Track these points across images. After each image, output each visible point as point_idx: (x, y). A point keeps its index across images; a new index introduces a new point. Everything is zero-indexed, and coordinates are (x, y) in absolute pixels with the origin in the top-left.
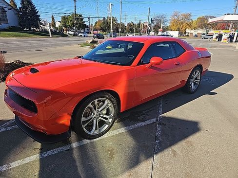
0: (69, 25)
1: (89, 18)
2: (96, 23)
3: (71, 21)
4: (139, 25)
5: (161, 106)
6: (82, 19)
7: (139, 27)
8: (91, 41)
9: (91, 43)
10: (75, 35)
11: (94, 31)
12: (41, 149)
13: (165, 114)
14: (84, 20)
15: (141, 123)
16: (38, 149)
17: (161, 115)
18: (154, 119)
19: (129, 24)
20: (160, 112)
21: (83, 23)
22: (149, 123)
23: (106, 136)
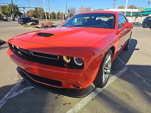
0: (8, 13)
1: (24, 8)
2: (28, 12)
3: (9, 10)
4: (59, 14)
5: (119, 59)
6: (17, 9)
9: (31, 24)
10: (14, 20)
12: (70, 103)
13: (128, 64)
14: (19, 9)
15: (121, 71)
16: (66, 104)
17: (126, 64)
18: (126, 68)
19: (52, 13)
20: (123, 62)
21: (19, 11)
22: (125, 70)
23: (108, 84)
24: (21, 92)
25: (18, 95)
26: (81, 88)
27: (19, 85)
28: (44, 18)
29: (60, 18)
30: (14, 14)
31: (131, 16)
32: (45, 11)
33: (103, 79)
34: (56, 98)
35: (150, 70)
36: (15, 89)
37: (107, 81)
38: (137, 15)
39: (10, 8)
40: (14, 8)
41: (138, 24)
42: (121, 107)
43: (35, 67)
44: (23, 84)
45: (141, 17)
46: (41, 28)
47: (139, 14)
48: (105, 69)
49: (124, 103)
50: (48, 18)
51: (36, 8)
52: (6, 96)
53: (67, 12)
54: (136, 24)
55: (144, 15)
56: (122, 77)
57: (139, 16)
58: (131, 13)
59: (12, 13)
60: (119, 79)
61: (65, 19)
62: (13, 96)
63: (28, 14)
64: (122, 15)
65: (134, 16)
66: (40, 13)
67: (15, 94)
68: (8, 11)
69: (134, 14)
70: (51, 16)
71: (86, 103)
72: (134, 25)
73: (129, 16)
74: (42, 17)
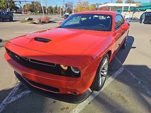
0: (3, 7)
1: (20, 2)
2: (25, 6)
3: (4, 3)
4: (56, 8)
5: (116, 58)
6: (13, 3)
7: (56, 9)
8: (28, 18)
9: (28, 20)
11: (24, 11)
12: (67, 108)
13: (124, 64)
14: (15, 3)
15: (117, 72)
16: (64, 108)
17: (123, 64)
18: (122, 68)
19: (49, 7)
20: (120, 62)
21: (15, 5)
22: (122, 71)
23: (105, 86)
24: (19, 96)
25: (16, 100)
26: (78, 93)
27: (17, 88)
28: (41, 12)
29: (57, 13)
30: (10, 8)
31: (129, 11)
32: (42, 5)
33: (99, 83)
34: (54, 102)
35: (145, 71)
36: (12, 93)
37: (104, 84)
38: (134, 10)
39: (5, 2)
40: (10, 2)
41: (136, 19)
42: (117, 111)
43: (32, 75)
44: (21, 88)
45: (139, 12)
46: (38, 24)
47: (136, 9)
48: (102, 72)
49: (120, 107)
50: (45, 13)
51: (33, 2)
52: (4, 101)
53: (65, 7)
54: (133, 19)
55: (141, 10)
56: (118, 78)
57: (137, 11)
58: (129, 8)
59: (8, 8)
60: (116, 81)
61: (62, 13)
62: (12, 101)
63: (24, 8)
64: (120, 15)
65: (132, 11)
66: (36, 8)
67: (13, 99)
68: (3, 5)
69: (132, 9)
70: (48, 11)
71: (83, 107)
72: (132, 21)
73: (127, 11)
74: (38, 12)
